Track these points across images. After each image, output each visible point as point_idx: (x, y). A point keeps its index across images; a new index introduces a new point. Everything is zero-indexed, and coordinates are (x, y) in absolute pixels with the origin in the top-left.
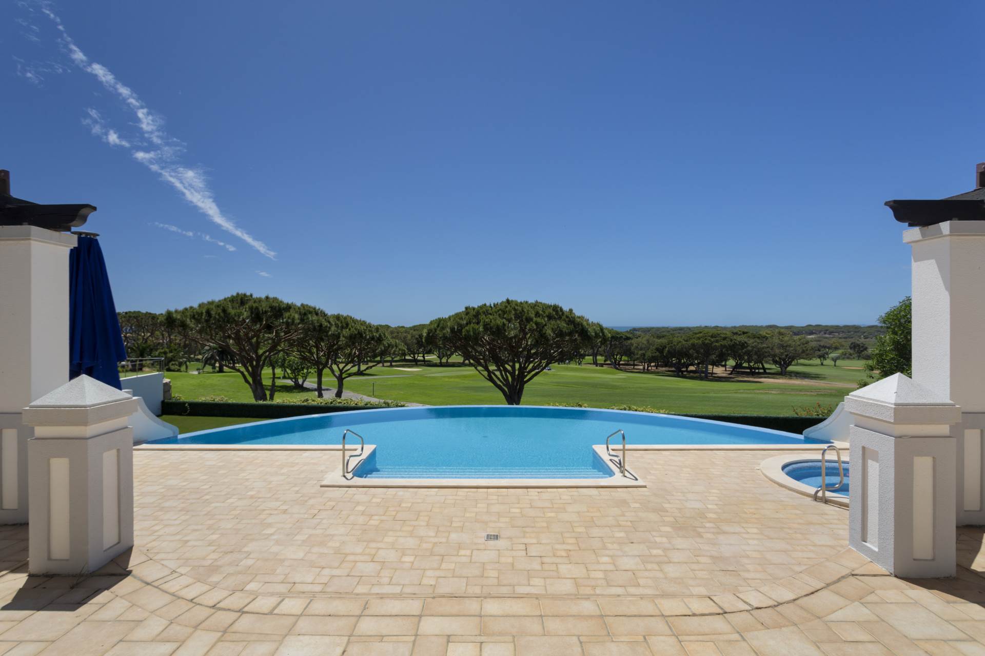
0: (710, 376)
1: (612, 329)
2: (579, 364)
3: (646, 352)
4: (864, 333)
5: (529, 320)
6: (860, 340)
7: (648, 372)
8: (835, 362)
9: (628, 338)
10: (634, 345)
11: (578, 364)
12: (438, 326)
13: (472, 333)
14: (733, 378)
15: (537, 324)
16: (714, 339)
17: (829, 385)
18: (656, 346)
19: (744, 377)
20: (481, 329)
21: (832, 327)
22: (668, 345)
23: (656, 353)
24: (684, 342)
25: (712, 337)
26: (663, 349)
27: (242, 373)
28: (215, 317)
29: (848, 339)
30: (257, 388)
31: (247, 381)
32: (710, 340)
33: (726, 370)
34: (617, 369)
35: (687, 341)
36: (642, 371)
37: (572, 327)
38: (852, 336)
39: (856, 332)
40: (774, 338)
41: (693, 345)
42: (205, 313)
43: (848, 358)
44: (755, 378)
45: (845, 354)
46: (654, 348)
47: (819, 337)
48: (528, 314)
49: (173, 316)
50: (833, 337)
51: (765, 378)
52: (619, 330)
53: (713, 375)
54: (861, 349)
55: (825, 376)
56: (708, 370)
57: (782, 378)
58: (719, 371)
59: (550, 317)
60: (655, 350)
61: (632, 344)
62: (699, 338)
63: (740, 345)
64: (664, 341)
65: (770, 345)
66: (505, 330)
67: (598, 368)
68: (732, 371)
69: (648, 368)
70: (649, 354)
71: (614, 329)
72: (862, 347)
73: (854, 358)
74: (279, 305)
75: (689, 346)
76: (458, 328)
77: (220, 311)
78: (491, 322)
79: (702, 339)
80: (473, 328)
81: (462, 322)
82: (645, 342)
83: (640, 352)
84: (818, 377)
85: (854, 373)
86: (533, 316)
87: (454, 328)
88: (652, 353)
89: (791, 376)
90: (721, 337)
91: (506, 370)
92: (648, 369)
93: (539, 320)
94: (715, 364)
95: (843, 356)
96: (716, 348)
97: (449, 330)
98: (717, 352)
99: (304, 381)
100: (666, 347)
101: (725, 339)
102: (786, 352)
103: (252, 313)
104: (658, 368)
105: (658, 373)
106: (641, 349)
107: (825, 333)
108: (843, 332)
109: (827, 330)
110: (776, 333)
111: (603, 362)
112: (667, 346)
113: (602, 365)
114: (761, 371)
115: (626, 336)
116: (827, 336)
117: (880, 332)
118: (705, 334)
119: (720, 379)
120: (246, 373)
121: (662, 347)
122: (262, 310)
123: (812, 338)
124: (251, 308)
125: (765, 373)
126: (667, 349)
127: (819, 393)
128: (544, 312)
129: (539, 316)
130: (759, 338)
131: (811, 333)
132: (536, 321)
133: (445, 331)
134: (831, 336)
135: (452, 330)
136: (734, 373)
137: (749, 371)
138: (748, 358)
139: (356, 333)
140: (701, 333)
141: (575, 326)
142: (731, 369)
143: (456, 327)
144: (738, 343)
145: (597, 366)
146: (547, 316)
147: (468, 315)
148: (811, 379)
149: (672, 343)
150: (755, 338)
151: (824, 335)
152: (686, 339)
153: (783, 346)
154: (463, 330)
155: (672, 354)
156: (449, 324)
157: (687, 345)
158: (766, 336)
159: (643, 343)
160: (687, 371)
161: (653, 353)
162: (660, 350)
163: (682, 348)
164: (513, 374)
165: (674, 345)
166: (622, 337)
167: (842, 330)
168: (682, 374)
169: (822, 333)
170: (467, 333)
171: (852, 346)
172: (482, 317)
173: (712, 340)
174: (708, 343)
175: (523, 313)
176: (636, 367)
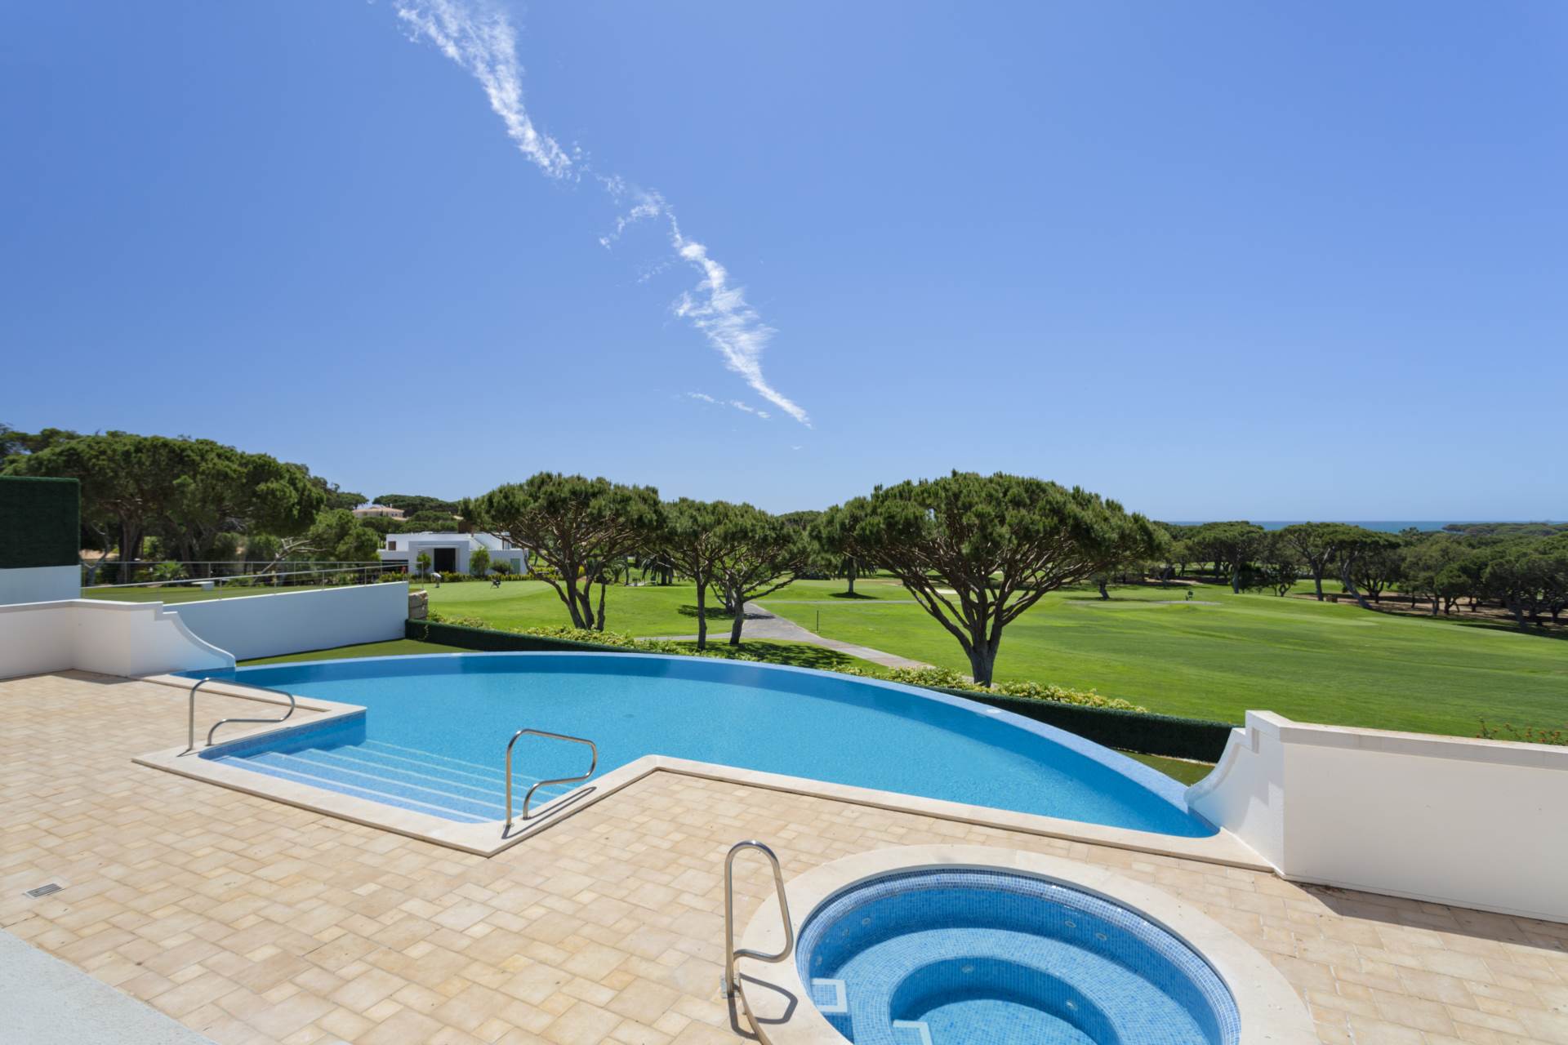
1: (1357, 527)
2: (1282, 596)
7: (1448, 616)
9: (1394, 546)
10: (1408, 559)
11: (1279, 594)
18: (1462, 563)
22: (1493, 559)
23: (1460, 577)
24: (1536, 556)
26: (1480, 569)
35: (1545, 553)
36: (1431, 614)
46: (1455, 566)
52: (1373, 529)
60: (1458, 570)
61: (1403, 558)
64: (1485, 552)
67: (1325, 603)
69: (1448, 606)
70: (1442, 579)
71: (1361, 527)
75: (1551, 565)
82: (1437, 555)
83: (1423, 575)
88: (1448, 577)
92: (1447, 610)
100: (1486, 565)
104: (1477, 610)
105: (1474, 619)
106: (1428, 568)
111: (1340, 592)
112: (1490, 563)
113: (1334, 598)
115: (1387, 541)
126: (1488, 570)
145: (1321, 599)
149: (1502, 557)
155: (1507, 579)
157: (1543, 563)
159: (1431, 557)
160: (1555, 619)
161: (1451, 577)
162: (1472, 571)
165: (1508, 562)
168: (1541, 625)
170: (861, 532)
176: (1417, 605)
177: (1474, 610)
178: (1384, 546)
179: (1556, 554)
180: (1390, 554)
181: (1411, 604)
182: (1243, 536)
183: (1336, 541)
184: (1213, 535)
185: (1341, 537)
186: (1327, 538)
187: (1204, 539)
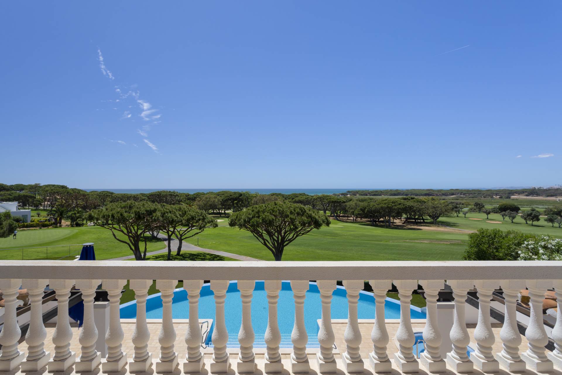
0: (392, 225)
3: (355, 210)
4: (484, 194)
5: (287, 216)
6: (481, 199)
7: (356, 222)
8: (465, 215)
12: (237, 217)
13: (255, 223)
14: (405, 226)
15: (291, 219)
16: (394, 204)
17: (460, 231)
18: (360, 207)
19: (412, 225)
20: (261, 221)
21: (465, 190)
24: (377, 206)
25: (393, 203)
26: (365, 209)
27: (129, 244)
28: (116, 218)
29: (474, 198)
30: (137, 252)
31: (131, 249)
32: (391, 205)
33: (401, 221)
34: (338, 220)
35: (378, 205)
36: (352, 221)
37: (310, 219)
38: (476, 196)
39: (479, 194)
40: (429, 202)
41: (382, 207)
42: (111, 216)
43: (473, 211)
44: (418, 226)
45: (472, 209)
46: (359, 208)
47: (457, 197)
48: (286, 212)
49: (92, 215)
50: (465, 197)
51: (424, 226)
53: (394, 224)
54: (481, 206)
55: (459, 225)
56: (390, 221)
57: (434, 226)
58: (397, 222)
59: (298, 214)
60: (360, 210)
61: (346, 206)
62: (385, 204)
63: (409, 208)
65: (426, 206)
66: (274, 222)
68: (405, 221)
69: (356, 219)
72: (481, 205)
73: (477, 212)
74: (150, 209)
75: (380, 208)
76: (248, 219)
77: (119, 215)
78: (266, 217)
79: (387, 204)
80: (256, 221)
81: (250, 216)
82: (354, 205)
84: (455, 226)
85: (476, 222)
86: (289, 213)
87: (246, 220)
89: (439, 225)
90: (398, 203)
91: (274, 239)
93: (292, 216)
94: (394, 218)
95: (471, 210)
96: (394, 209)
97: (243, 221)
98: (396, 212)
99: (157, 234)
100: (366, 208)
101: (400, 204)
102: (436, 211)
103: (136, 215)
104: (362, 219)
105: (362, 222)
106: (352, 209)
107: (461, 194)
108: (471, 194)
109: (462, 193)
110: (430, 199)
111: (330, 215)
112: (367, 208)
114: (422, 221)
115: (343, 201)
116: (462, 196)
117: (493, 193)
118: (389, 201)
119: (397, 227)
120: (131, 244)
121: (364, 208)
122: (141, 213)
123: (453, 197)
124: (135, 212)
125: (424, 222)
127: (452, 243)
128: (295, 210)
129: (292, 214)
130: (420, 202)
131: (453, 194)
132: (291, 217)
133: (240, 221)
134: (465, 196)
135: (245, 221)
136: (406, 223)
137: (414, 221)
138: (414, 214)
139: (190, 217)
140: (386, 200)
141: (311, 219)
142: (405, 220)
143: (247, 219)
144: (408, 207)
146: (297, 213)
147: (253, 212)
148: (450, 227)
150: (418, 202)
151: (460, 195)
152: (377, 204)
153: (434, 207)
154: (251, 221)
155: (370, 212)
156: (243, 217)
157: (378, 208)
158: (424, 201)
159: (353, 205)
160: (378, 221)
161: (358, 212)
162: (363, 210)
163: (375, 209)
164: (277, 241)
165: (371, 207)
166: (341, 201)
167: (471, 192)
168: (376, 223)
169: (459, 194)
171: (475, 205)
172: (261, 214)
173: (393, 205)
174: (390, 206)
175: (283, 212)
176: (349, 218)
177: (361, 220)
178: (342, 203)
179: (381, 205)
180: (344, 204)
181: (347, 218)
182: (306, 199)
183: (331, 201)
184: (298, 199)
185: (332, 200)
186: (329, 200)
187: (296, 200)
